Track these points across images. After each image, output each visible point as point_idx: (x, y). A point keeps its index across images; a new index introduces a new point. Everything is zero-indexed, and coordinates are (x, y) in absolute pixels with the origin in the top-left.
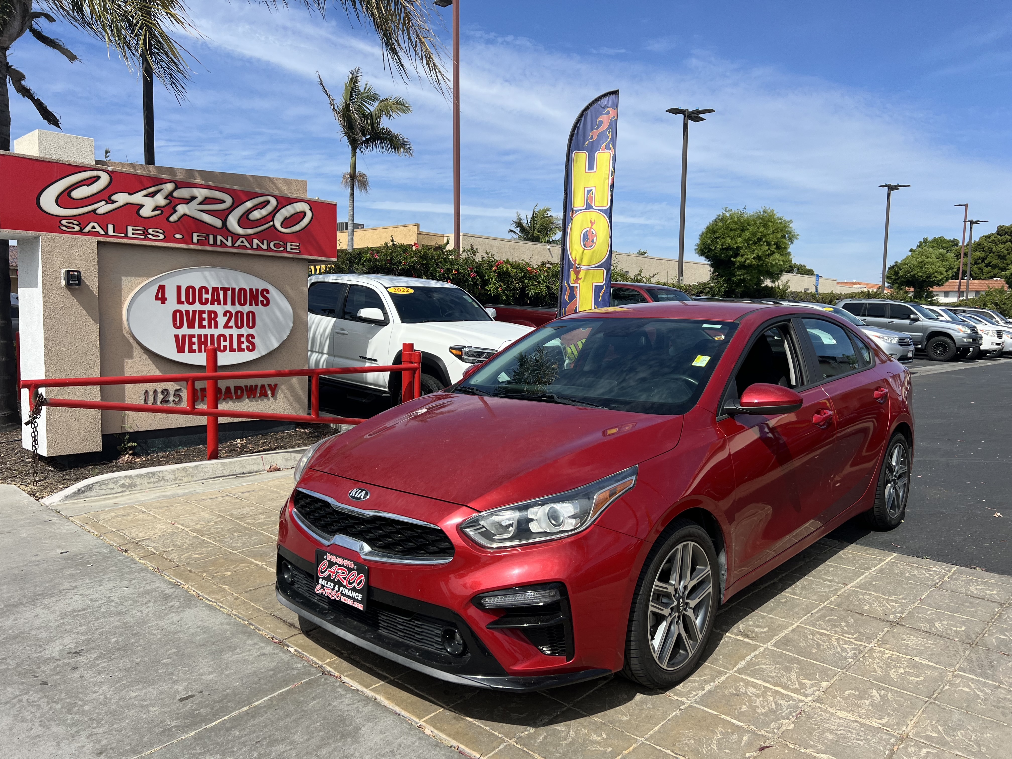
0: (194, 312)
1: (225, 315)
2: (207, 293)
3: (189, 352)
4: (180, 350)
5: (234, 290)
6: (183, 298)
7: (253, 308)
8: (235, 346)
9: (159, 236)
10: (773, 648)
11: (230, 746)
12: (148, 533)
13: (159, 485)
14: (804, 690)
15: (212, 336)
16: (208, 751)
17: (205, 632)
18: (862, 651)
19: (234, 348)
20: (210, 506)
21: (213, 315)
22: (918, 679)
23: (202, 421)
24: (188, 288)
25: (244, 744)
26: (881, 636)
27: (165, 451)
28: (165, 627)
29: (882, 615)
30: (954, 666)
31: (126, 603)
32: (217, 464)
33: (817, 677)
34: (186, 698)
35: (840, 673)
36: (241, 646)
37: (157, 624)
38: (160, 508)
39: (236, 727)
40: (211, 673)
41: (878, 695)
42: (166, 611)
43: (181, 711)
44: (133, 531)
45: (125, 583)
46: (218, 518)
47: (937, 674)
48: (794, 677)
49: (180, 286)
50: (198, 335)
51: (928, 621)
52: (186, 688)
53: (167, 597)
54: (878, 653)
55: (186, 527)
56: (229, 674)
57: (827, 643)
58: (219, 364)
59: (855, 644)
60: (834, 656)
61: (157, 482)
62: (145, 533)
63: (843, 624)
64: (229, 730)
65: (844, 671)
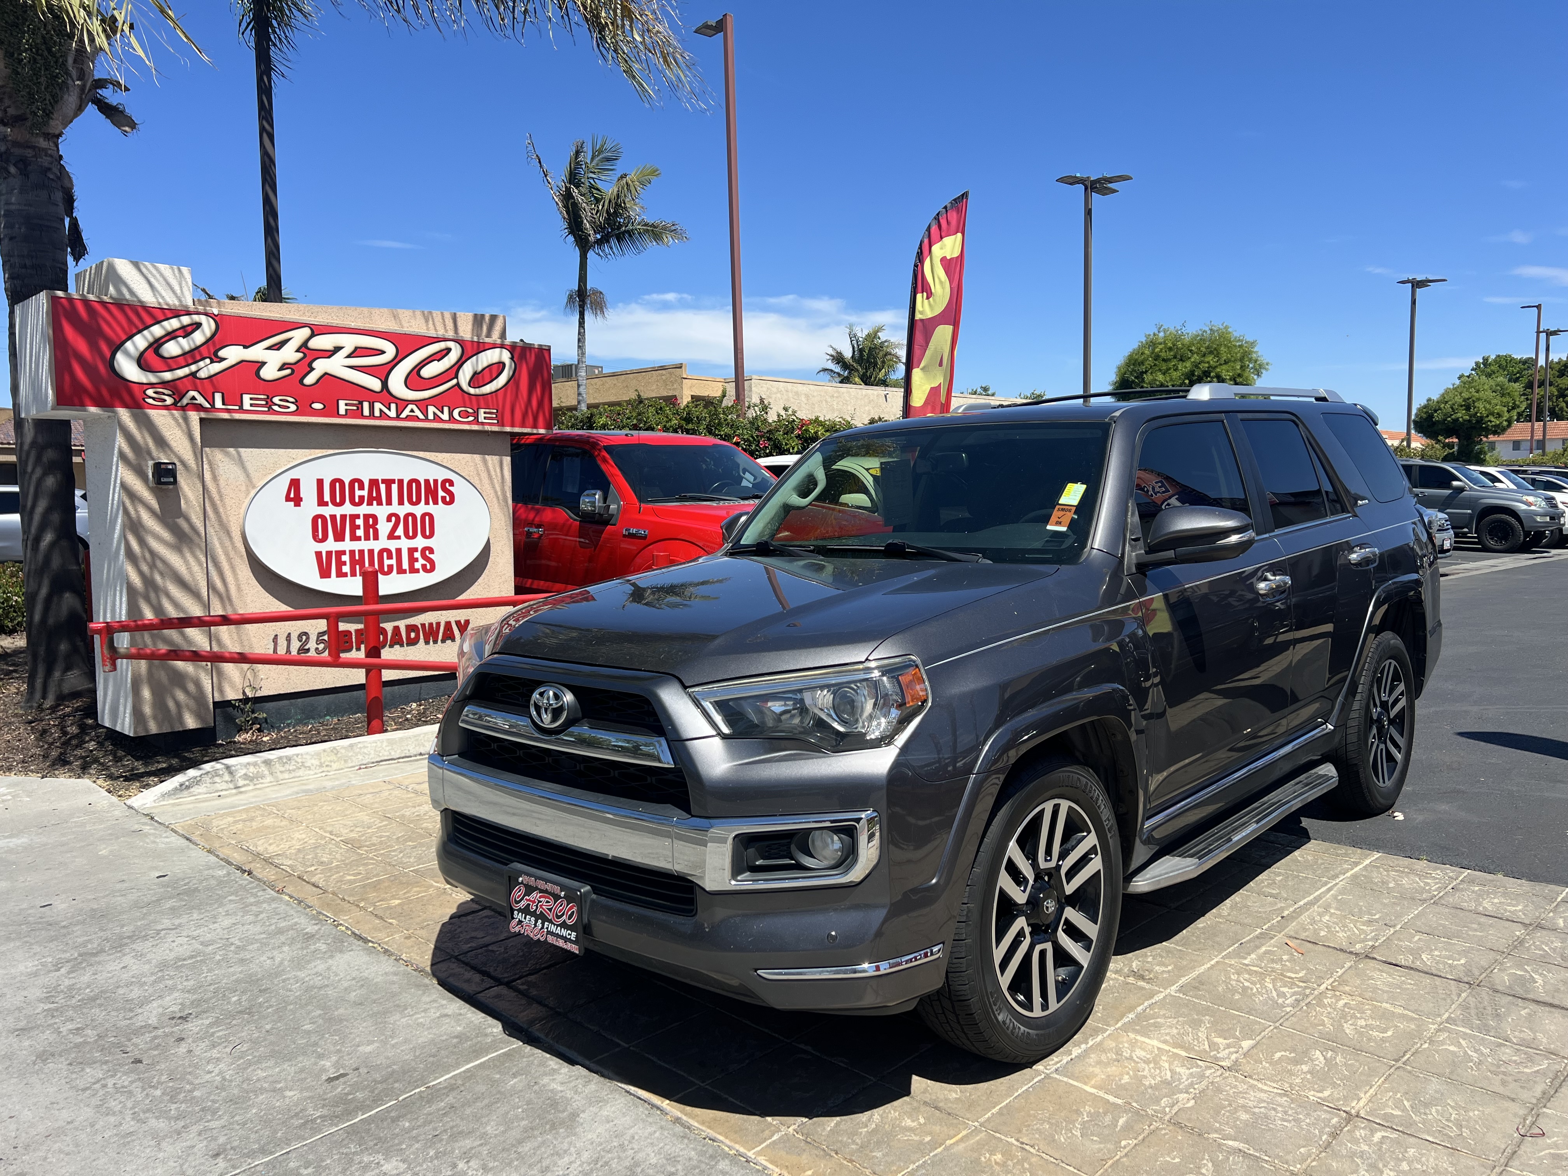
0: (343, 517)
1: (389, 519)
2: (361, 487)
3: (338, 576)
4: (325, 573)
5: (401, 482)
6: (327, 498)
7: (431, 508)
8: (405, 565)
9: (289, 407)
10: (1177, 995)
11: (396, 1141)
12: (282, 846)
13: (297, 774)
14: (1215, 1052)
15: (371, 552)
16: (366, 1148)
17: (362, 986)
18: (1307, 996)
19: (404, 567)
20: (371, 804)
21: (371, 520)
22: (1385, 1035)
23: (358, 676)
24: (333, 483)
25: (416, 1139)
26: (1339, 974)
27: (306, 724)
28: (307, 979)
29: (1344, 945)
30: (1440, 1016)
31: (250, 947)
32: (382, 742)
33: (1237, 1033)
34: (337, 1078)
35: (1272, 1028)
36: (413, 1004)
37: (296, 977)
38: (299, 808)
39: (405, 1115)
40: (370, 1043)
41: (1322, 1059)
42: (308, 958)
43: (329, 1095)
44: (260, 843)
45: (251, 918)
46: (383, 821)
47: (1413, 1027)
48: (1202, 1035)
49: (322, 480)
50: (350, 551)
51: (1411, 951)
52: (336, 1065)
53: (309, 937)
54: (1331, 998)
55: (335, 835)
56: (397, 1043)
57: (1258, 986)
58: (382, 592)
59: (1299, 987)
60: (1265, 1003)
61: (294, 770)
62: (278, 846)
63: (1285, 957)
64: (394, 1120)
65: (1277, 1024)
